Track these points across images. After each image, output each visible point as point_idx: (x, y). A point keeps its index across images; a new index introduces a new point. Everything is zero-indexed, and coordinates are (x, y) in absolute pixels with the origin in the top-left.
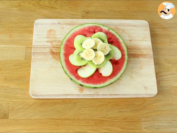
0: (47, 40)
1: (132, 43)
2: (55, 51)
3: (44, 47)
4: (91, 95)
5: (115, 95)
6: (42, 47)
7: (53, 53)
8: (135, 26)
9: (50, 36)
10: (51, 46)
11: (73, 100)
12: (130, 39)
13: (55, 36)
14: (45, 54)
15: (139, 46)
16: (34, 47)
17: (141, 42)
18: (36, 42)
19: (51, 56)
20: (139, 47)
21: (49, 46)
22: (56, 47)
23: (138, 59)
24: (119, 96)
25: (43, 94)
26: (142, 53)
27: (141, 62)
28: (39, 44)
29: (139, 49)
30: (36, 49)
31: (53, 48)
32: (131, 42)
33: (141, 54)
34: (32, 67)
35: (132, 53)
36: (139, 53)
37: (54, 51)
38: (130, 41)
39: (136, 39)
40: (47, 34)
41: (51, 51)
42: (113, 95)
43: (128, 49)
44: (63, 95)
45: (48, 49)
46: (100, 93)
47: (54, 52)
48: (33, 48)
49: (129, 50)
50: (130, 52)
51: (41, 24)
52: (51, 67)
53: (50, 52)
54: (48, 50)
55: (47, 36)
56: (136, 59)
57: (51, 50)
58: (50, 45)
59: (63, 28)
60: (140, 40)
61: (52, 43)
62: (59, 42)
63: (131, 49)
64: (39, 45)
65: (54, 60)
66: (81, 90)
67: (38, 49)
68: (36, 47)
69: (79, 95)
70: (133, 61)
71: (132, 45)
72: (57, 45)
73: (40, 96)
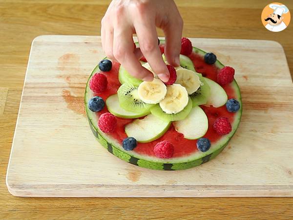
0: (58, 73)
1: (248, 81)
2: (75, 96)
3: (50, 85)
4: (157, 186)
5: (216, 187)
6: (45, 86)
7: (69, 98)
8: (254, 51)
9: (66, 67)
10: (67, 85)
11: (114, 202)
12: (243, 74)
13: (77, 67)
14: (51, 100)
15: (265, 87)
16: (27, 86)
17: (269, 79)
18: (33, 77)
19: (65, 105)
20: (265, 89)
21: (61, 86)
22: (78, 88)
23: (265, 113)
24: (227, 189)
25: (40, 183)
26: (274, 101)
27: (272, 119)
28: (40, 81)
29: (267, 93)
30: (32, 90)
31: (69, 89)
32: (247, 79)
33: (272, 103)
34: (19, 126)
35: (250, 100)
36: (266, 101)
37: (72, 94)
38: (245, 77)
39: (258, 74)
40: (59, 63)
41: (66, 94)
42: (211, 186)
43: (241, 93)
44: (88, 186)
45: (60, 90)
46: (179, 183)
47: (73, 97)
48: (25, 87)
49: (244, 96)
50: (246, 98)
51: (47, 44)
52: (64, 126)
53: (64, 96)
54: (59, 93)
55: (59, 67)
56: (262, 113)
57: (67, 92)
58: (64, 83)
59: (95, 52)
60: (267, 77)
61: (70, 79)
62: (85, 77)
63: (247, 93)
64: (39, 83)
65: (72, 112)
66: (134, 176)
67: (36, 90)
68: (32, 86)
69: (128, 186)
70: (256, 116)
71: (250, 84)
72: (80, 83)
73: (31, 187)
